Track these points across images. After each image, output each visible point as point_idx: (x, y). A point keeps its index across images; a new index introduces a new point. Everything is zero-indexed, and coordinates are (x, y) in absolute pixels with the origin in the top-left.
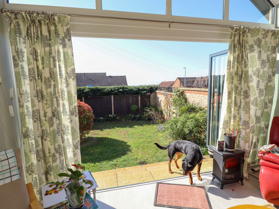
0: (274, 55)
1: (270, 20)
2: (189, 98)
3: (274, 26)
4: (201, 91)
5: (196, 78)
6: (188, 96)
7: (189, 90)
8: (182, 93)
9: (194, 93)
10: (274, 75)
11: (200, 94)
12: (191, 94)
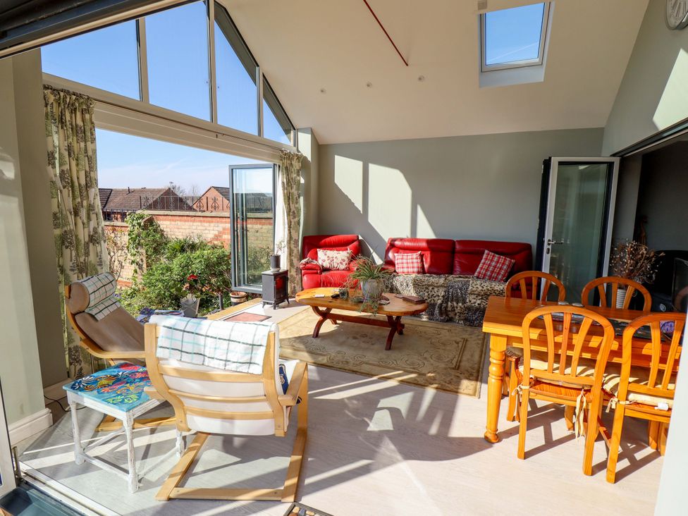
0: (298, 178)
1: (292, 141)
2: (168, 230)
3: (295, 148)
4: (195, 216)
5: (112, 190)
6: (165, 226)
7: (167, 215)
8: (150, 221)
9: (181, 221)
10: (299, 197)
11: (194, 221)
12: (173, 223)
